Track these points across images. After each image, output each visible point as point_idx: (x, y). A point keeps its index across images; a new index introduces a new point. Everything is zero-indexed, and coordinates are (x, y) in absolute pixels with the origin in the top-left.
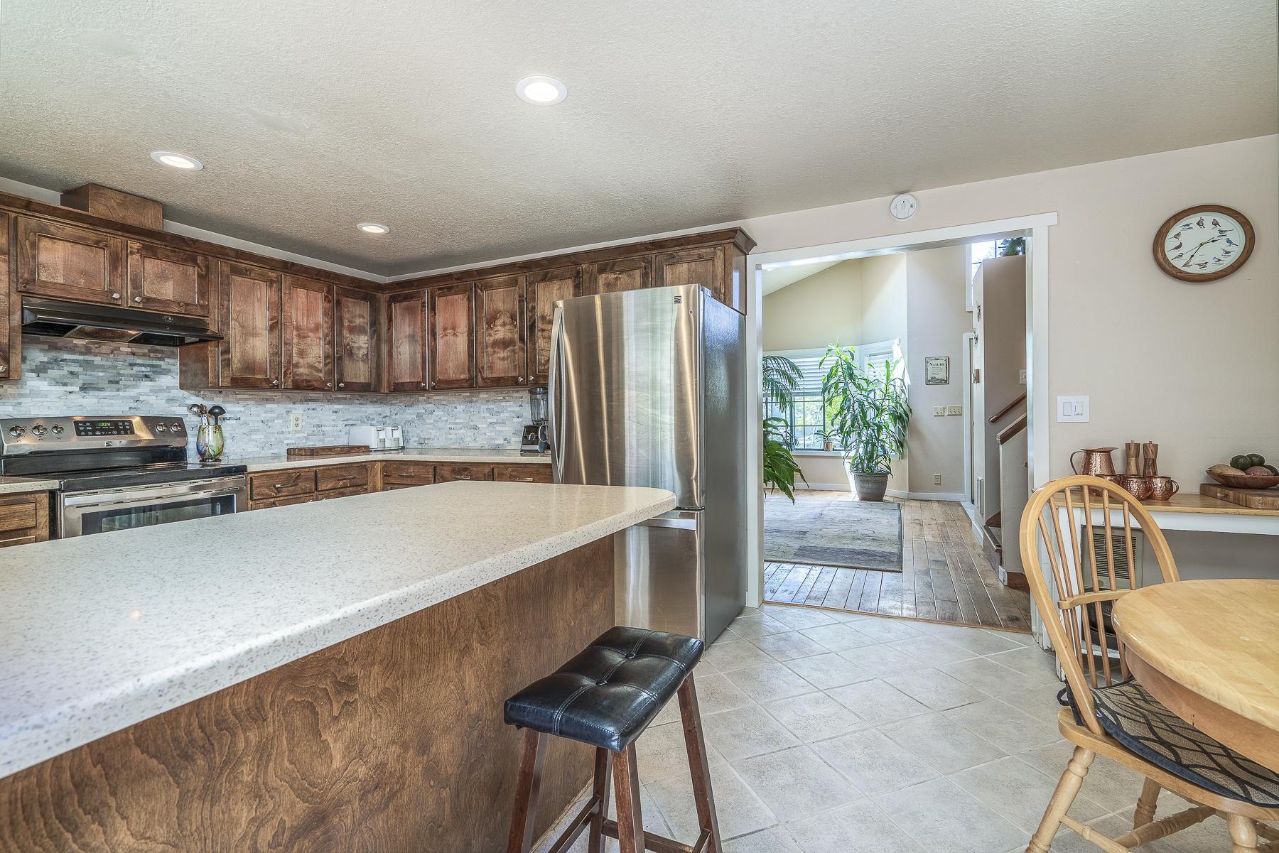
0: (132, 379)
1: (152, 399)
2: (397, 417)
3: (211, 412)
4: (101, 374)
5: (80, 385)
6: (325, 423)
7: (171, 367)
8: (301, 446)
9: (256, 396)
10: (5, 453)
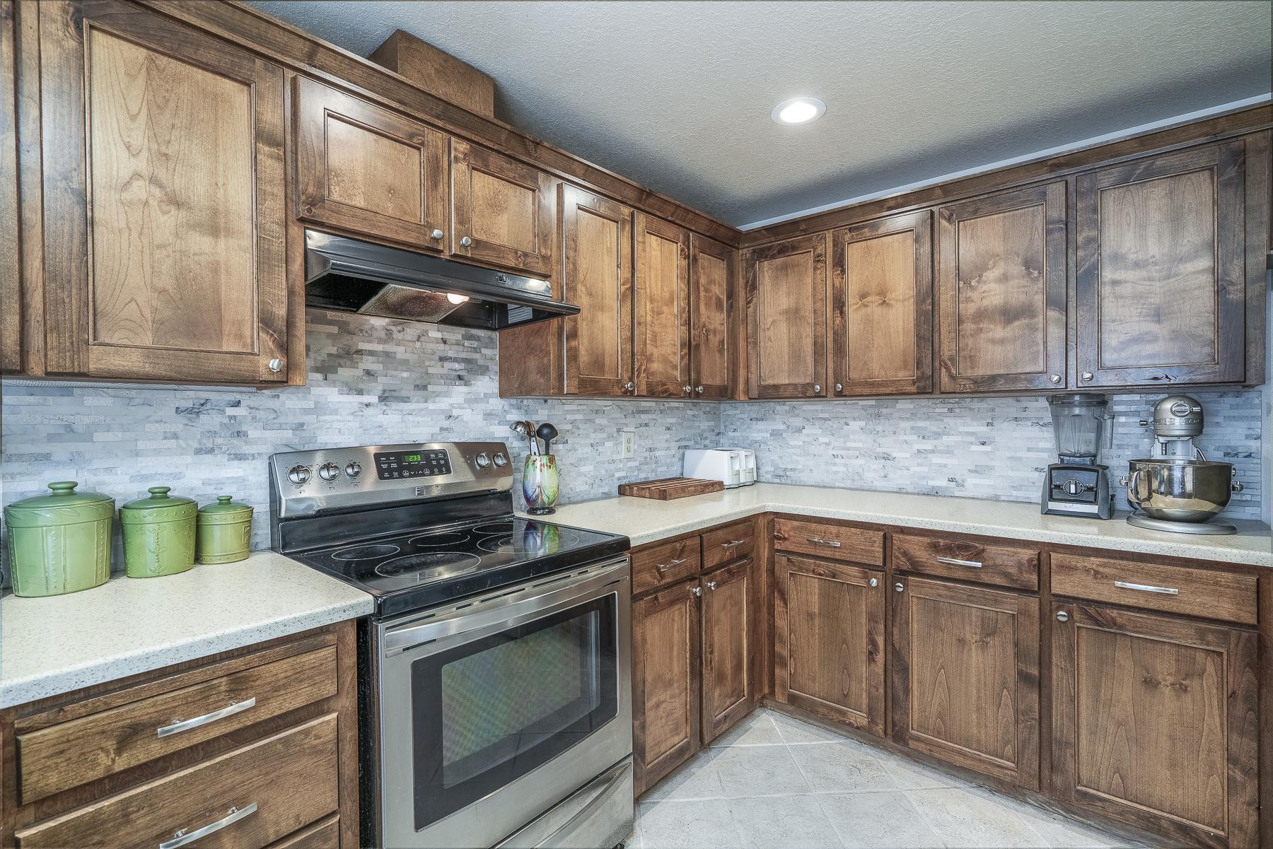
0: (442, 381)
1: (467, 414)
2: (736, 434)
3: (539, 433)
4: (405, 375)
5: (380, 393)
6: (658, 445)
7: (489, 363)
8: (633, 480)
9: (584, 407)
10: (283, 515)
